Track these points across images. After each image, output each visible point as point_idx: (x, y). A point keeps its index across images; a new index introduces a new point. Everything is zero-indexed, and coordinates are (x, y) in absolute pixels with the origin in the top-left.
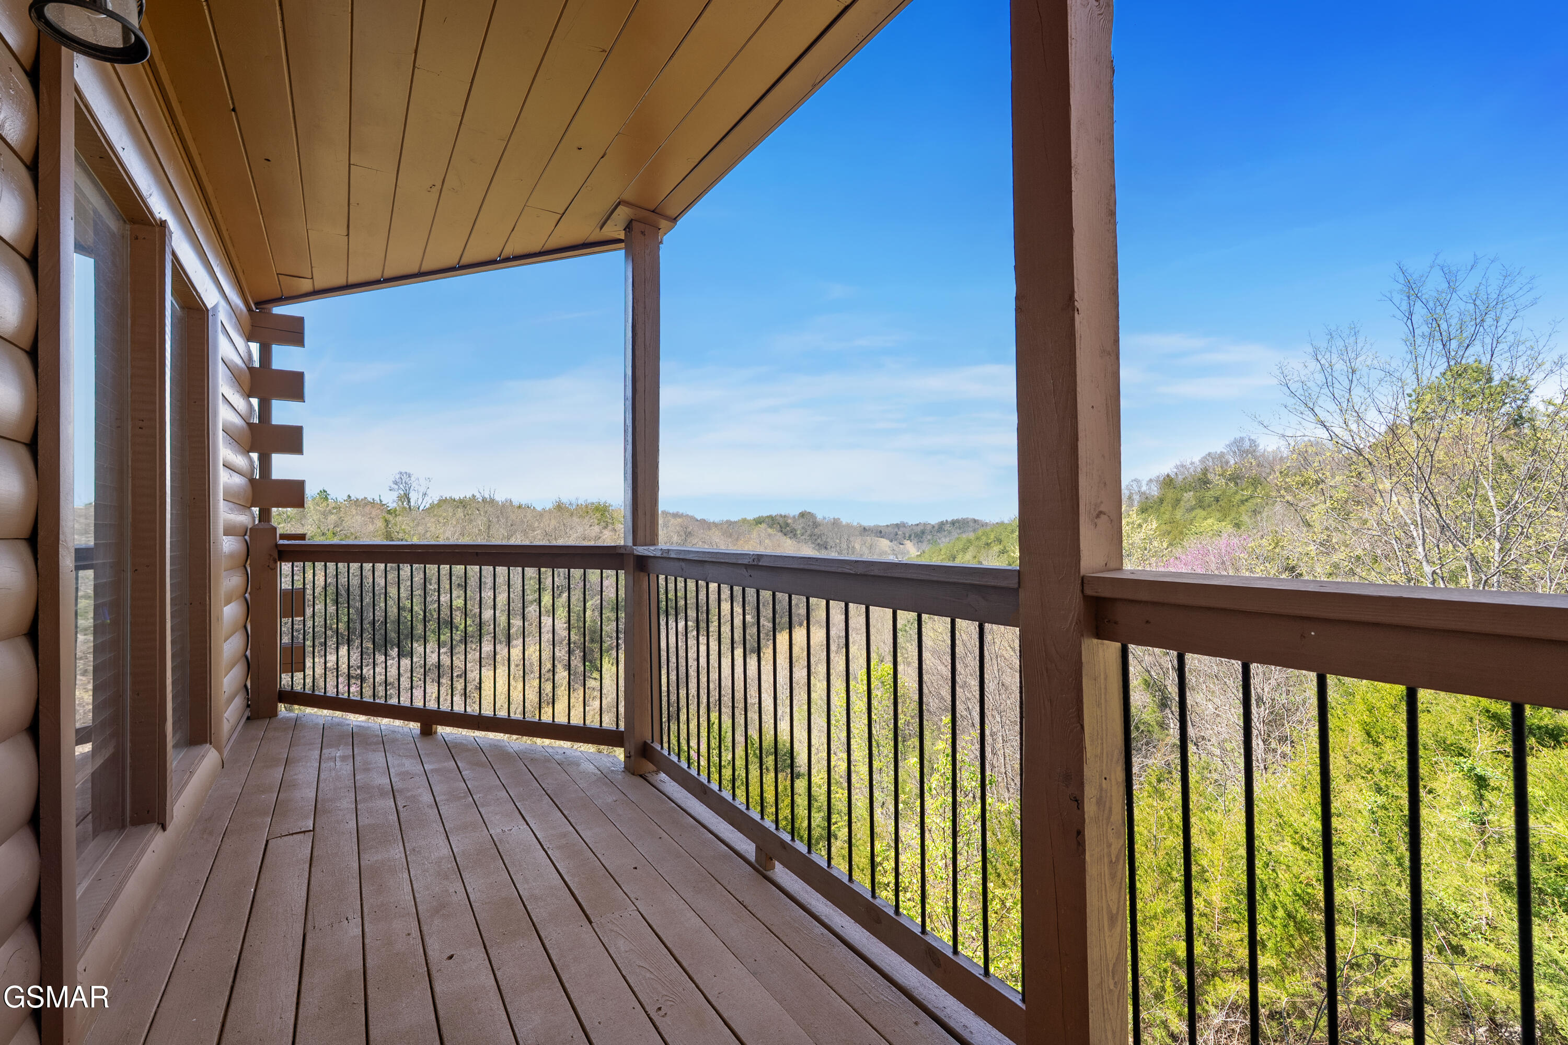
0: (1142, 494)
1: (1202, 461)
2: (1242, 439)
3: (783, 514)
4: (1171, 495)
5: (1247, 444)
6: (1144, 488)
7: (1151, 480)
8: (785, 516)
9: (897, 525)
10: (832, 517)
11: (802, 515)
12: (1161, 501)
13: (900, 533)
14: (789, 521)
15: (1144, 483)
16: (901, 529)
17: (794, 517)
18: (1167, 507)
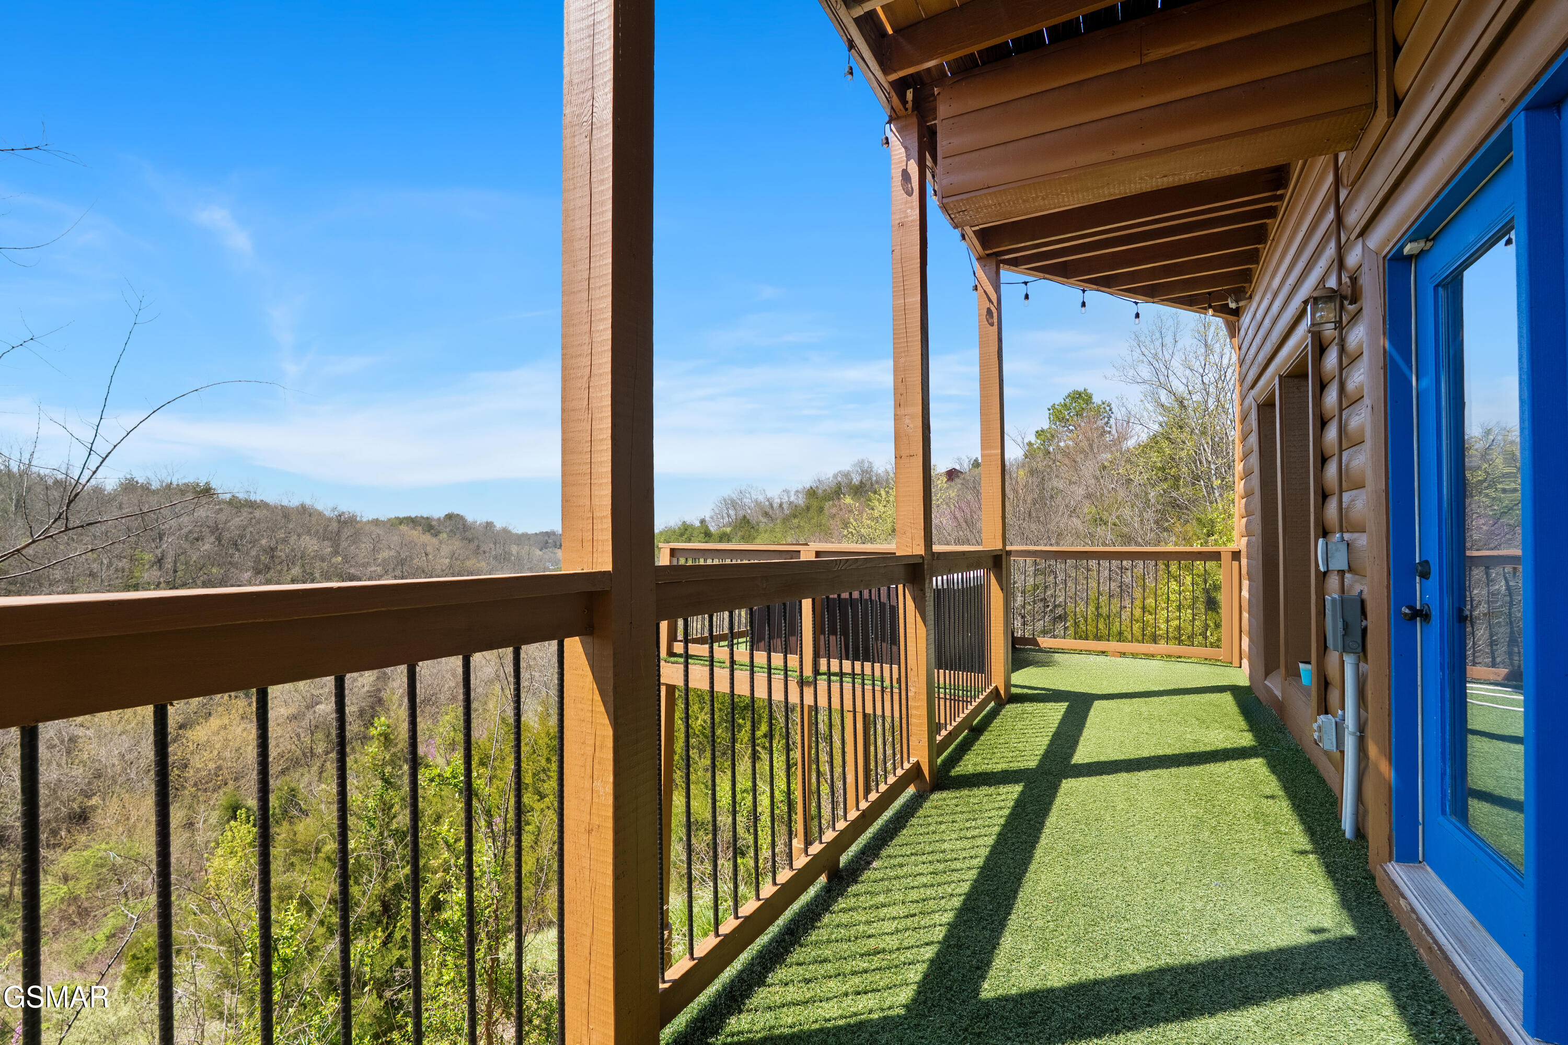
0: (791, 503)
1: (835, 476)
2: (863, 461)
3: (425, 516)
4: (815, 504)
5: (866, 465)
6: (792, 499)
7: (797, 491)
8: (427, 518)
9: (547, 533)
10: (485, 520)
11: (450, 517)
12: (808, 508)
13: (550, 541)
14: (434, 523)
15: (792, 493)
16: (552, 537)
17: (439, 519)
18: (813, 512)
